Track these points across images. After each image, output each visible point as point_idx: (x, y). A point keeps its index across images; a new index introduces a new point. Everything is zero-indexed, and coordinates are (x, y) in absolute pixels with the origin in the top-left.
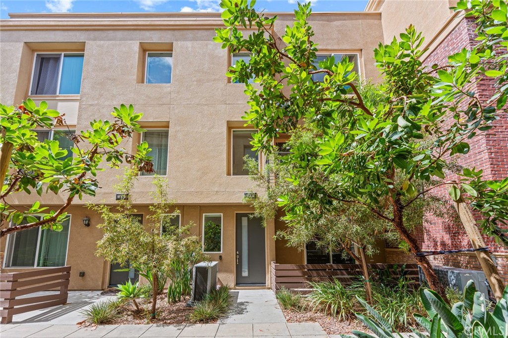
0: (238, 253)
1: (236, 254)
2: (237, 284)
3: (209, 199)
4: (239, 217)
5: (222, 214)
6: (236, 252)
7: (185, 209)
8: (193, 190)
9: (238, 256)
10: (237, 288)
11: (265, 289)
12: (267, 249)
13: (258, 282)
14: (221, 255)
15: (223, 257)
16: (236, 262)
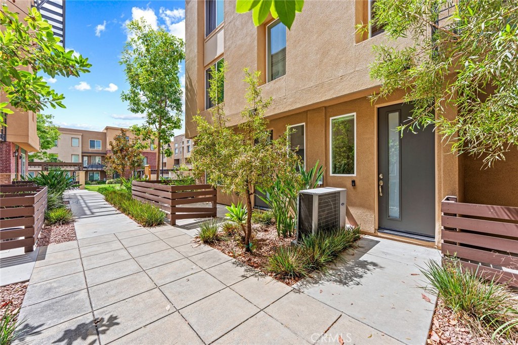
0: (381, 176)
1: (379, 179)
2: (380, 228)
3: (332, 91)
4: (383, 115)
5: (355, 114)
6: (379, 175)
7: (308, 115)
8: (312, 84)
9: (381, 181)
10: (379, 234)
11: (433, 247)
12: (440, 170)
13: (420, 232)
14: (355, 179)
15: (357, 183)
16: (379, 193)
